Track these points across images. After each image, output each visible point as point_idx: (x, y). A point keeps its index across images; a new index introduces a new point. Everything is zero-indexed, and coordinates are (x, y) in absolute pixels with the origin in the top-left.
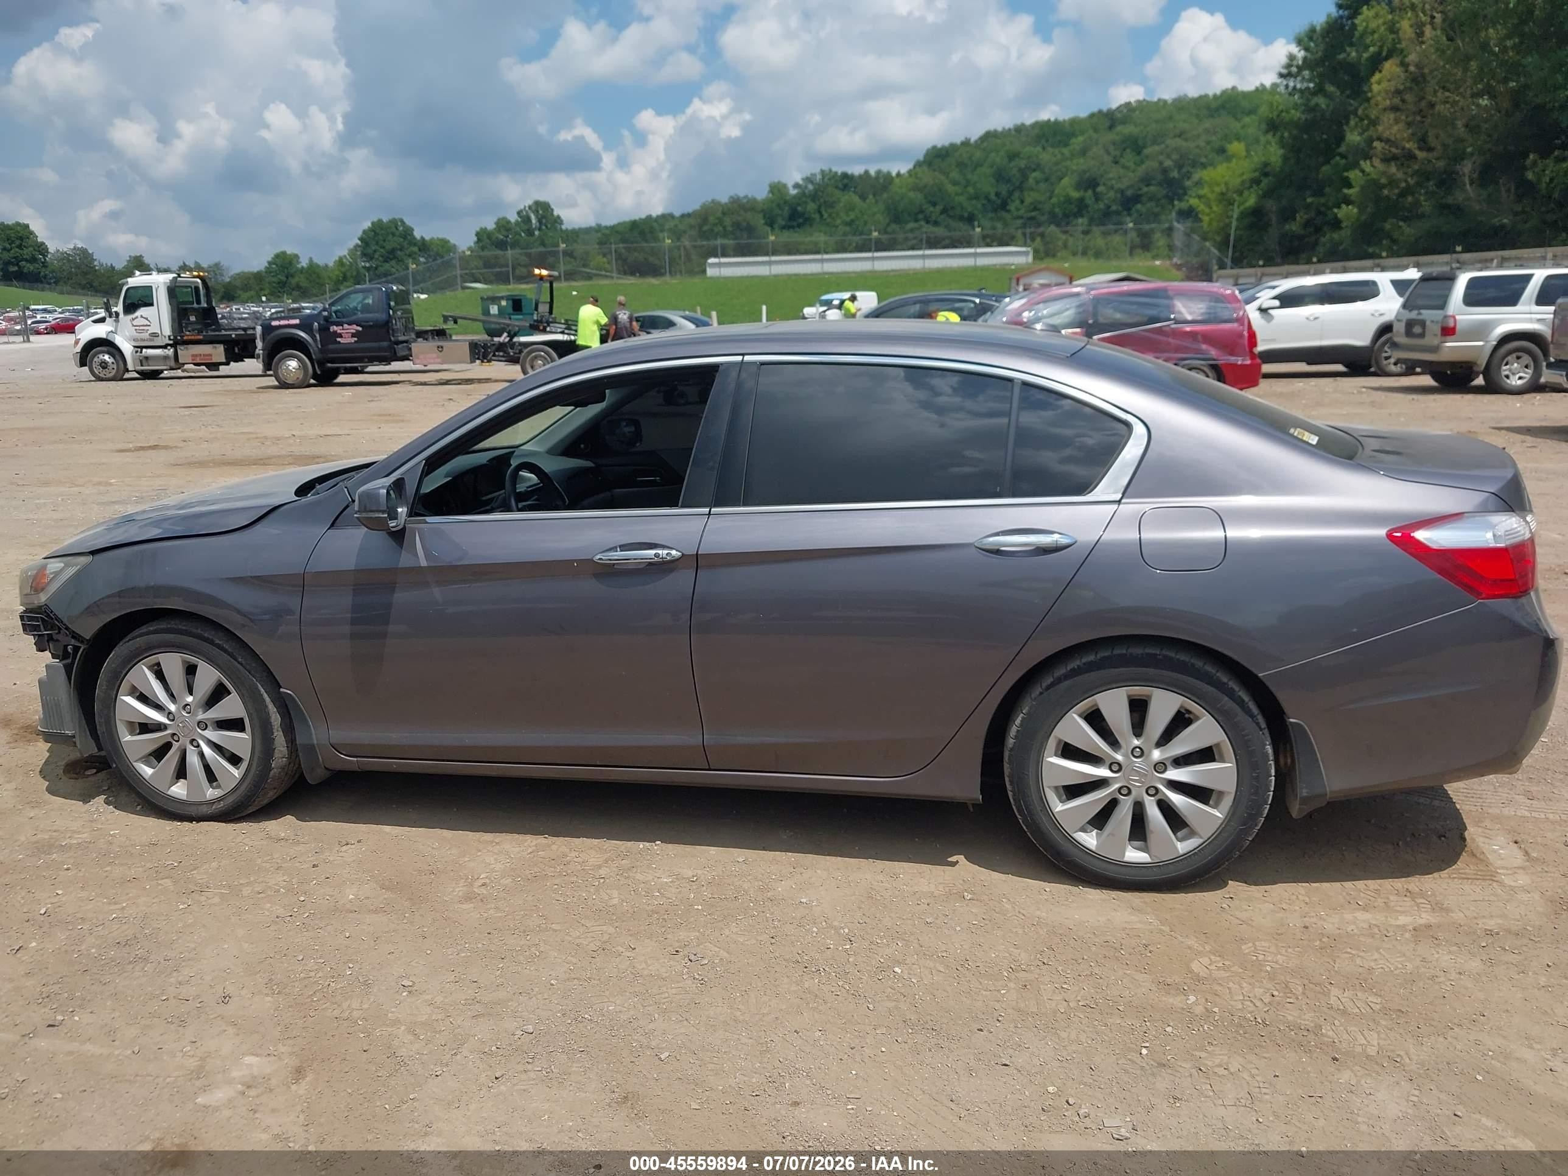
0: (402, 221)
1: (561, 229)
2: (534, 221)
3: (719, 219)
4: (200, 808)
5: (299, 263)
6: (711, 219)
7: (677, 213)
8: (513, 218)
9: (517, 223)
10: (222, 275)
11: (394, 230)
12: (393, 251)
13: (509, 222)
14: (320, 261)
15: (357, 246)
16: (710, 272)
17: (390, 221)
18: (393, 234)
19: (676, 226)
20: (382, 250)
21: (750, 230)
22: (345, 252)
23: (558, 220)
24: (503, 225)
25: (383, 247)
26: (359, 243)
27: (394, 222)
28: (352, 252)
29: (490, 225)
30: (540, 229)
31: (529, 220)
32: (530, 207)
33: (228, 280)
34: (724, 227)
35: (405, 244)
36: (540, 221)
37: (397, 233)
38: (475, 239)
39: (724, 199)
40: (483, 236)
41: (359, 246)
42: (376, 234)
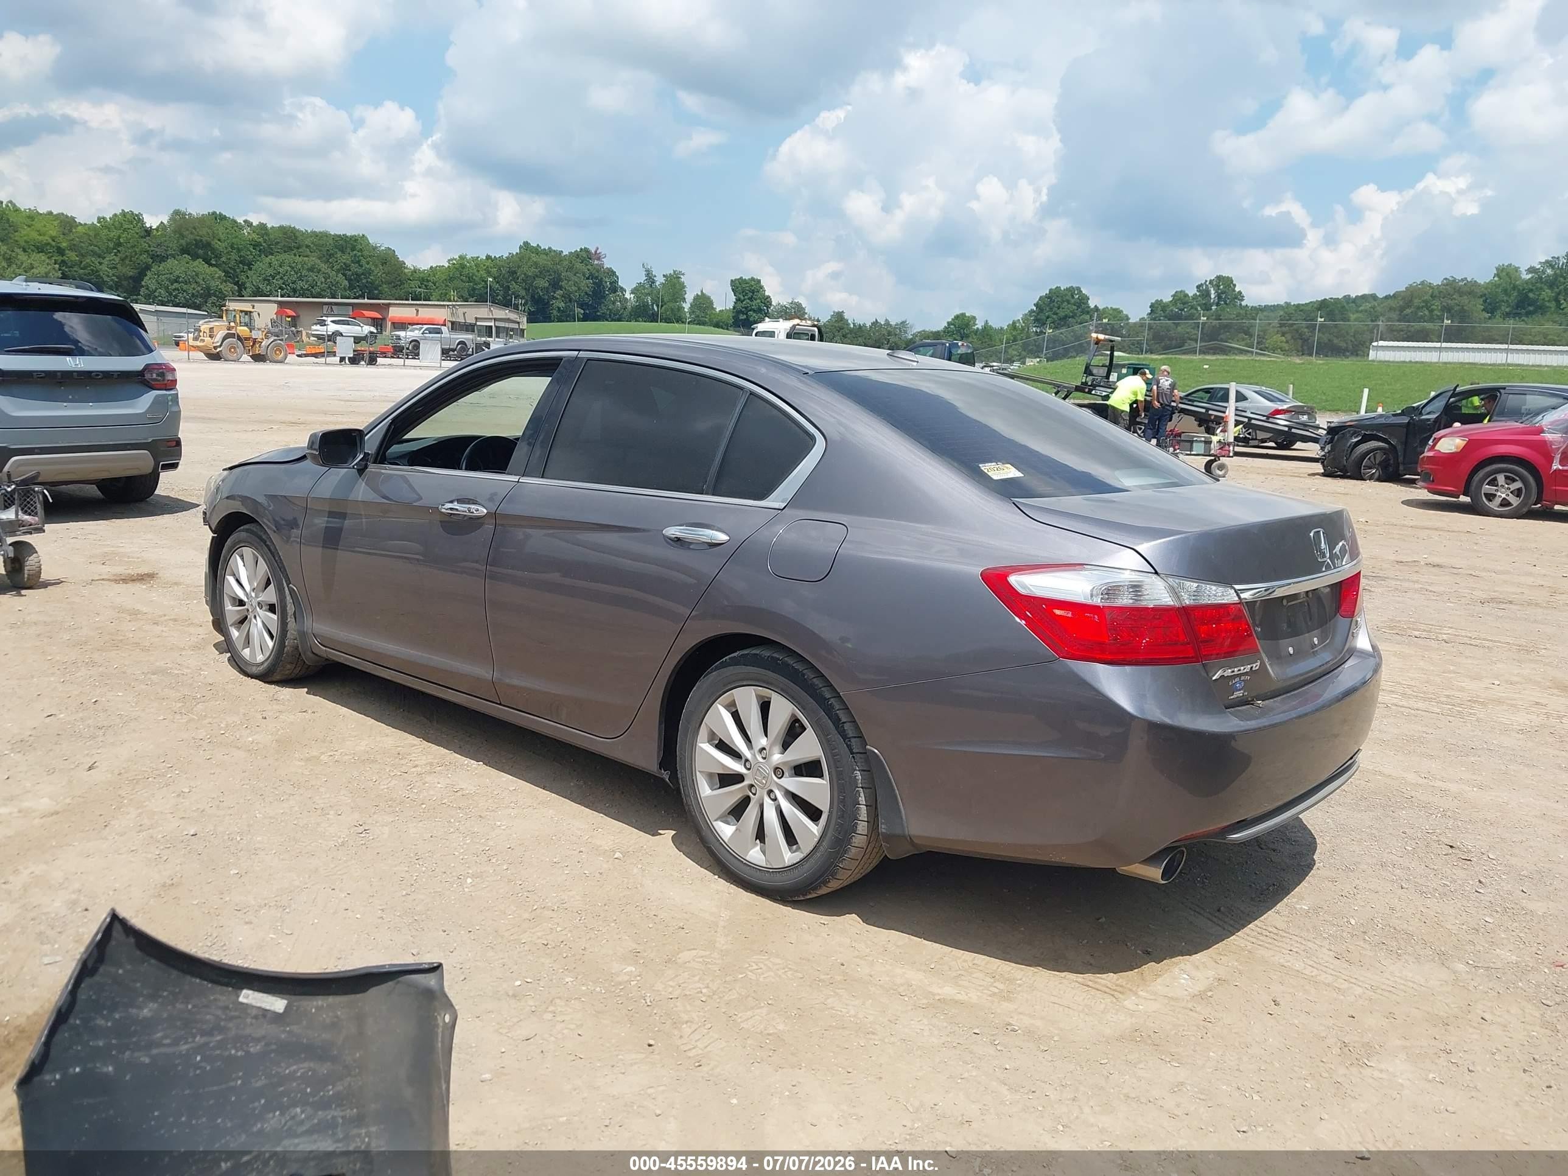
0: (1079, 289)
1: (1241, 305)
2: (1213, 296)
3: (1426, 302)
5: (975, 324)
6: (1416, 302)
7: (1381, 295)
8: (1192, 291)
9: (1195, 297)
10: (906, 332)
11: (1069, 297)
12: (1066, 317)
13: (1186, 295)
14: (995, 324)
15: (1032, 311)
16: (1372, 355)
17: (1067, 289)
18: (1068, 302)
19: (1373, 307)
20: (1055, 316)
21: (1462, 315)
22: (1020, 317)
23: (1240, 296)
24: (1180, 298)
25: (1056, 314)
26: (1035, 308)
27: (1071, 290)
28: (1025, 318)
29: (1167, 298)
30: (1218, 304)
31: (1208, 294)
32: (1211, 282)
33: (911, 337)
34: (1431, 311)
35: (1078, 312)
36: (1219, 297)
37: (1073, 301)
38: (1149, 310)
39: (1437, 281)
40: (1157, 308)
41: (1034, 312)
42: (1052, 301)
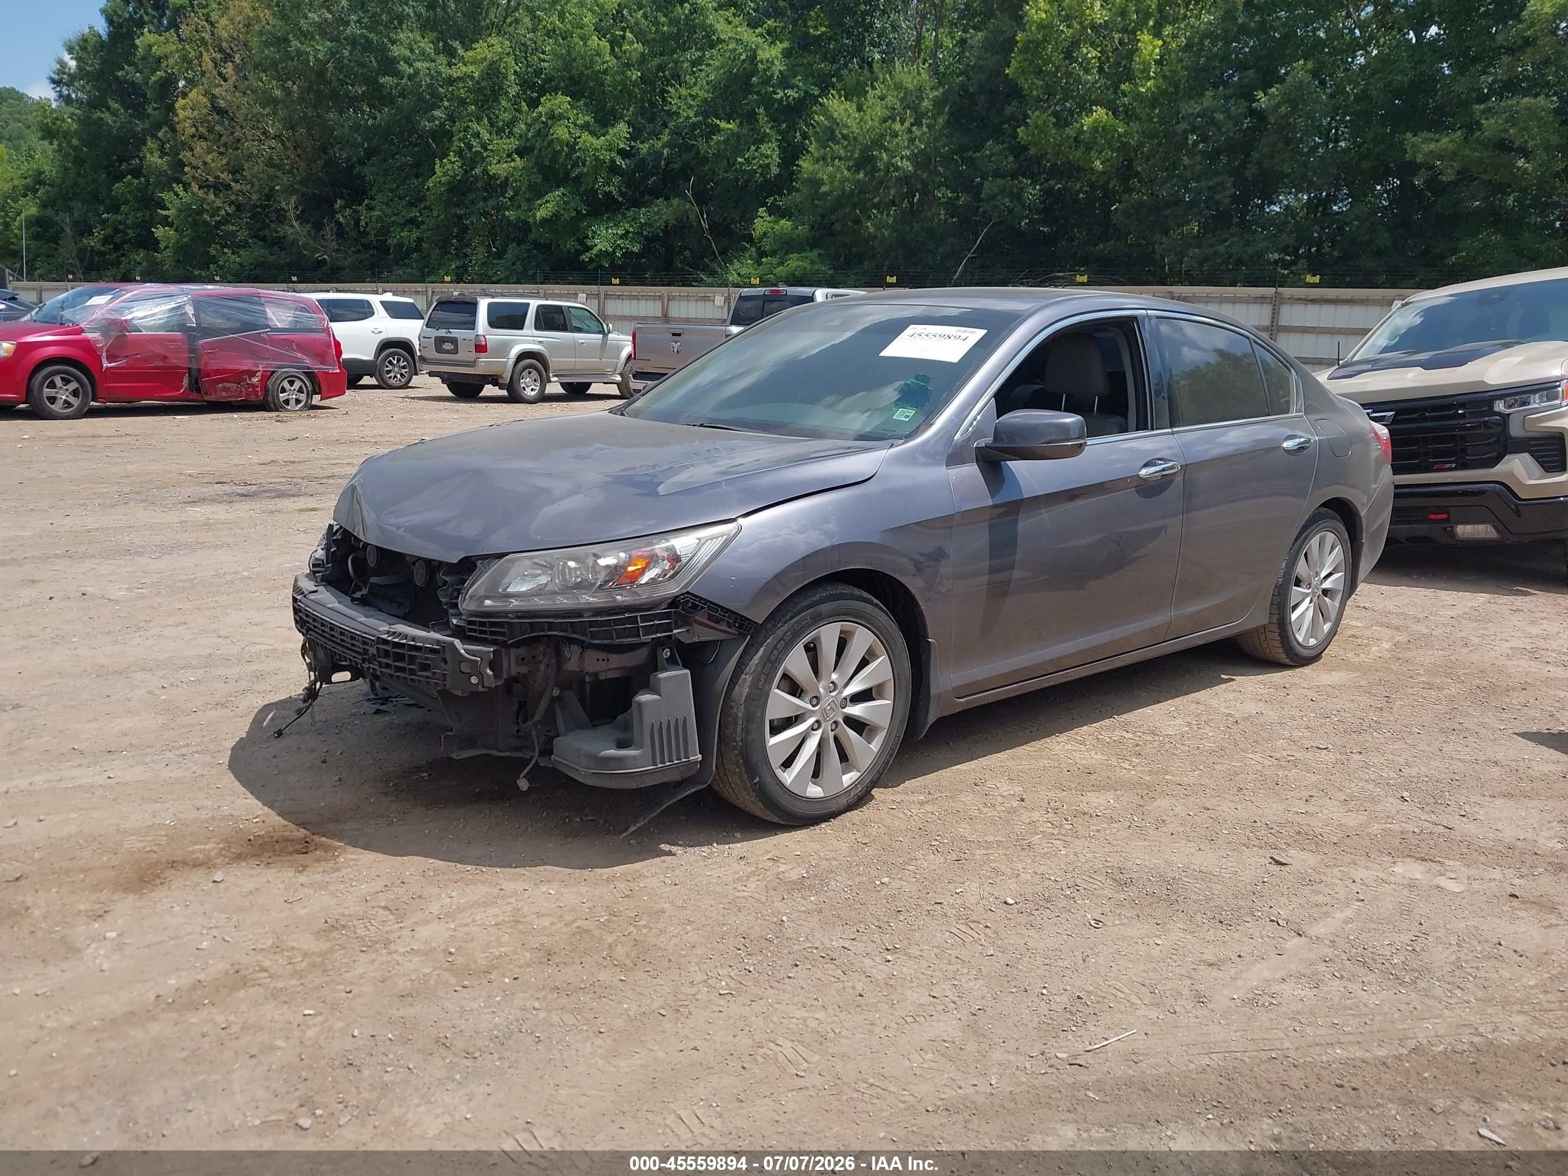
4: (839, 799)
